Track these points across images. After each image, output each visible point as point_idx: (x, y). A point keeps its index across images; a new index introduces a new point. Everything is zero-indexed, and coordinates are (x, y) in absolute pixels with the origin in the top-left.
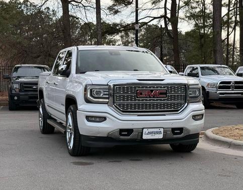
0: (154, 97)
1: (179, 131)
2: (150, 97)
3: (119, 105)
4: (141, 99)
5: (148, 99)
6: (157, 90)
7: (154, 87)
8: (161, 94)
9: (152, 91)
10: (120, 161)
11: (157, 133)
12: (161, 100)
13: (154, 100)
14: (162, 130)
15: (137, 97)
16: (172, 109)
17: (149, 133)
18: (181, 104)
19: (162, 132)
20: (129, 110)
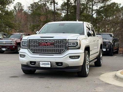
0: (47, 46)
1: (61, 64)
2: (45, 46)
3: (31, 49)
4: (41, 47)
5: (44, 47)
6: (49, 42)
7: (47, 41)
8: (51, 44)
9: (46, 43)
11: (47, 64)
12: (51, 47)
13: (47, 47)
15: (39, 46)
16: (58, 52)
17: (43, 64)
20: (36, 52)
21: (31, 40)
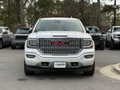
0: (61, 45)
1: (76, 64)
2: (59, 45)
3: (42, 49)
4: (54, 46)
5: (58, 46)
6: (63, 41)
7: (61, 40)
8: (65, 43)
9: (60, 42)
10: (44, 79)
11: (62, 65)
12: (65, 47)
13: (61, 47)
14: (65, 63)
15: (52, 45)
16: (72, 52)
17: (57, 65)
18: (78, 49)
19: (65, 64)
20: (48, 52)
21: (41, 39)
